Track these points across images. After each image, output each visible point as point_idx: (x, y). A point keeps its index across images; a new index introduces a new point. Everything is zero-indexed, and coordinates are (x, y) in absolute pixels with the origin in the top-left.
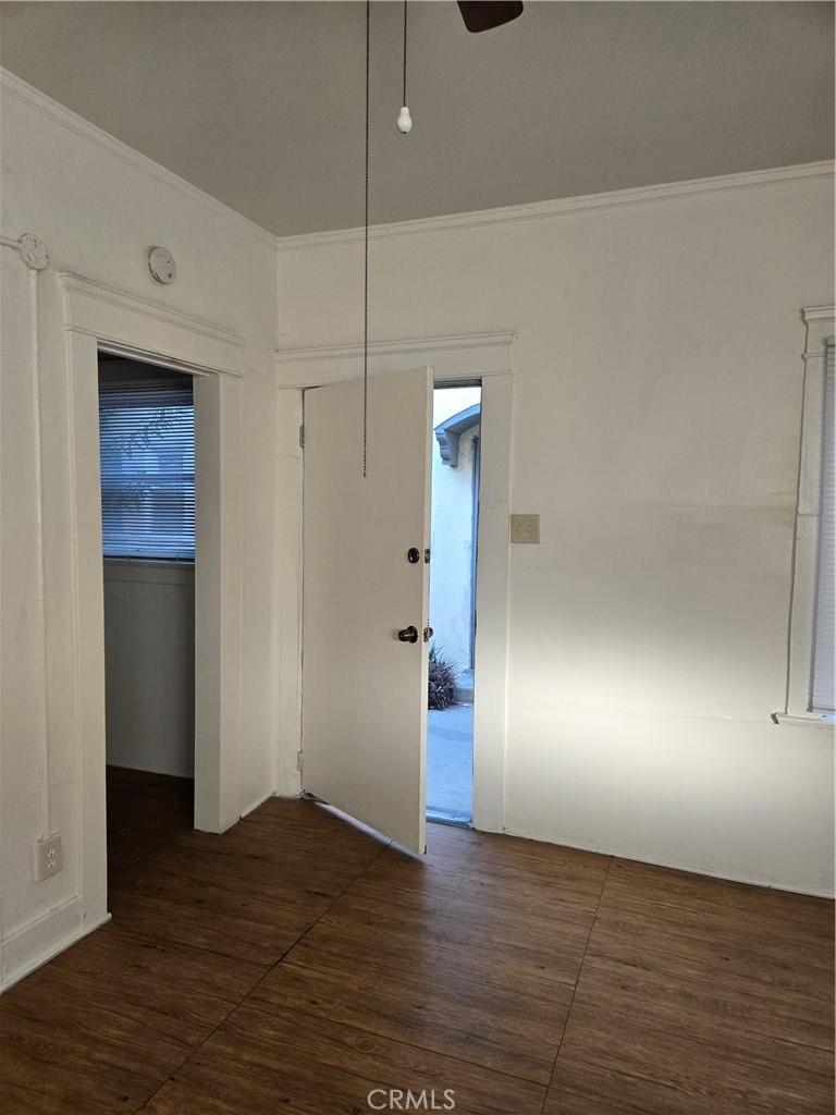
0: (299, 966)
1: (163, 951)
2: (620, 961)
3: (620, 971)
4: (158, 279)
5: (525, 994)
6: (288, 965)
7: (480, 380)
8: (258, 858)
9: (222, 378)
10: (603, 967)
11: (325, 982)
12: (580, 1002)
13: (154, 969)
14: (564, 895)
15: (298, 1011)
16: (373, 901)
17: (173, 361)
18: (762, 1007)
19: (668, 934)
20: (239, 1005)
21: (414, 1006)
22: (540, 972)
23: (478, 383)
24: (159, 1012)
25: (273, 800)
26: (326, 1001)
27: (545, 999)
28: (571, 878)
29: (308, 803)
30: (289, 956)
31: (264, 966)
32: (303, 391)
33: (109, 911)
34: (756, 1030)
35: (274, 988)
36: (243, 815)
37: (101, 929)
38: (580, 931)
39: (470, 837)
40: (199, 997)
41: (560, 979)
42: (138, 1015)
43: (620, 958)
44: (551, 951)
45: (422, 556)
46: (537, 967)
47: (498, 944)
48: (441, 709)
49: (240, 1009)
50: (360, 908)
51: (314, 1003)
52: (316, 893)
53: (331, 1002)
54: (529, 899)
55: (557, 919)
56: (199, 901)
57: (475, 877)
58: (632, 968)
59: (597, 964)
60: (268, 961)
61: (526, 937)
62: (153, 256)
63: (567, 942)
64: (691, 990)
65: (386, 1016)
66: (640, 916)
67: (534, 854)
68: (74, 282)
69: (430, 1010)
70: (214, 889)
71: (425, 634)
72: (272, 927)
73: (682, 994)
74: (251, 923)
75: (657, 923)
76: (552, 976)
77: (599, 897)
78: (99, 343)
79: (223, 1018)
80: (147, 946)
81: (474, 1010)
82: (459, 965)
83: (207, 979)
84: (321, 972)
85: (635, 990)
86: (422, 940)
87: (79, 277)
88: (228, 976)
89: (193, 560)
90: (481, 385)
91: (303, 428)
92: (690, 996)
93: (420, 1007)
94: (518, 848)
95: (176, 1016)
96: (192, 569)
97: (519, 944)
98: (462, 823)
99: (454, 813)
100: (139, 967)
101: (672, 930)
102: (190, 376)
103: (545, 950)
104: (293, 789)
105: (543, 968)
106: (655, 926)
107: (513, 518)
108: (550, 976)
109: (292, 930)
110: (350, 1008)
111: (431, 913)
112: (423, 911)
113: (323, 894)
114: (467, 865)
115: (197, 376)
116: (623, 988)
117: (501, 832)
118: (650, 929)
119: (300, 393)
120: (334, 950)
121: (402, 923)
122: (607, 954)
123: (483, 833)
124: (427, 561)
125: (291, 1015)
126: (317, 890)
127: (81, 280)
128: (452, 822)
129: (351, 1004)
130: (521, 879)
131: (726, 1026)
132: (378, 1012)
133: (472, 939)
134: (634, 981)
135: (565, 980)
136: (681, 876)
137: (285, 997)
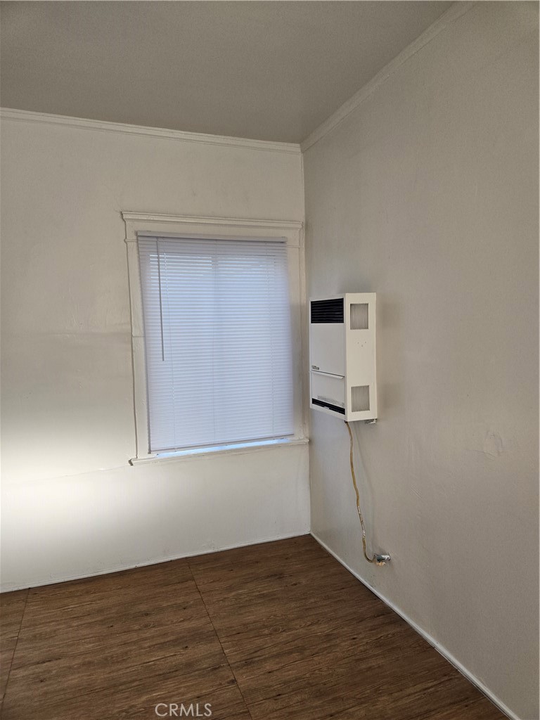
2: (38, 663)
3: (38, 670)
10: (26, 673)
18: (134, 647)
34: (133, 664)
43: (38, 660)
58: (47, 663)
59: (20, 674)
64: (89, 659)
66: (52, 624)
73: (84, 664)
75: (65, 623)
77: (20, 623)
85: (50, 679)
92: (89, 663)
101: (76, 623)
106: (64, 626)
116: (41, 681)
122: (28, 663)
131: (113, 672)
134: (50, 671)
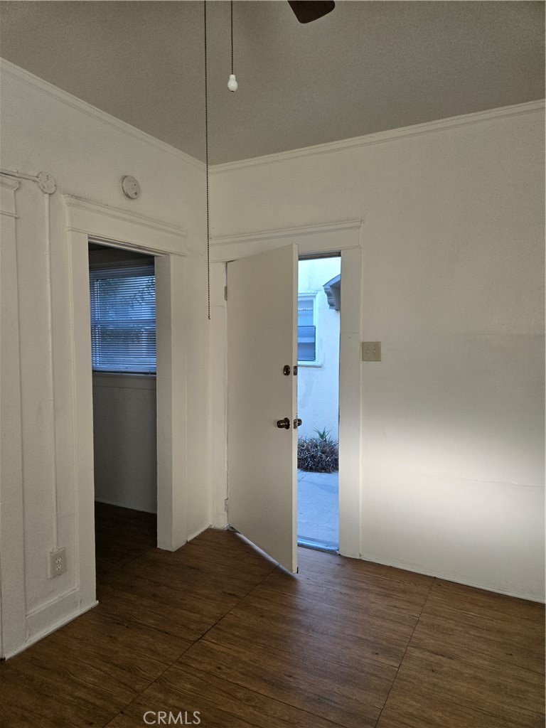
0: (214, 643)
1: (127, 627)
2: (433, 652)
3: (432, 659)
4: (128, 196)
5: (363, 672)
6: (205, 642)
7: (340, 253)
8: (195, 569)
9: (172, 257)
10: (420, 655)
11: (228, 655)
12: (400, 679)
13: (120, 639)
14: (398, 604)
15: (208, 673)
16: (266, 601)
17: (139, 247)
19: (470, 634)
20: (170, 666)
21: (285, 675)
22: (375, 657)
23: (338, 254)
24: (120, 668)
25: (209, 531)
26: (227, 667)
27: (376, 676)
28: (404, 592)
29: (231, 533)
30: (206, 636)
31: (189, 641)
32: (227, 264)
33: (97, 599)
35: (193, 657)
36: (189, 540)
37: (91, 611)
38: (406, 630)
39: (337, 560)
40: (147, 659)
41: (388, 662)
42: (106, 669)
43: (433, 650)
44: (384, 643)
45: (292, 370)
46: (373, 653)
47: (348, 635)
48: (329, 472)
49: (171, 669)
50: (258, 606)
51: (219, 668)
52: (230, 594)
53: (230, 668)
54: (373, 605)
55: (391, 620)
56: (154, 595)
57: (337, 588)
58: (441, 657)
59: (416, 653)
60: (192, 638)
61: (368, 631)
62: (124, 182)
63: (397, 637)
64: (481, 675)
65: (265, 681)
66: (450, 621)
67: (380, 574)
68: (73, 200)
69: (296, 678)
70: (165, 588)
71: (295, 423)
72: (198, 615)
73: (475, 678)
74: (185, 612)
75: (463, 627)
76: (383, 660)
77: (423, 606)
78: (89, 238)
79: (159, 674)
80: (118, 624)
81: (326, 681)
82: (319, 648)
83: (152, 648)
84: (227, 648)
85: (441, 673)
86: (296, 629)
87: (77, 197)
88: (166, 646)
89: (155, 374)
90: (340, 256)
91: (226, 288)
92: (481, 680)
93: (290, 676)
94: (369, 569)
95: (130, 671)
96: (155, 379)
97: (363, 637)
98: (333, 551)
99: (327, 543)
100: (111, 637)
101: (473, 632)
102: (152, 257)
103: (380, 641)
104: (222, 524)
105: (377, 654)
106: (461, 629)
107: (363, 344)
108: (382, 660)
109: (210, 618)
110: (243, 674)
111: (304, 611)
112: (299, 609)
113: (234, 595)
114: (332, 579)
115: (157, 256)
116: (433, 671)
117: (358, 557)
118: (456, 630)
119: (224, 265)
120: (237, 633)
121: (284, 617)
122: (424, 647)
123: (346, 558)
124: (295, 374)
125: (203, 676)
126: (230, 592)
127: (77, 198)
128: (325, 549)
129: (243, 671)
130: (369, 591)
132: (261, 677)
133: (330, 631)
134: (442, 667)
135: (392, 663)
136: (485, 595)
137: (201, 663)
